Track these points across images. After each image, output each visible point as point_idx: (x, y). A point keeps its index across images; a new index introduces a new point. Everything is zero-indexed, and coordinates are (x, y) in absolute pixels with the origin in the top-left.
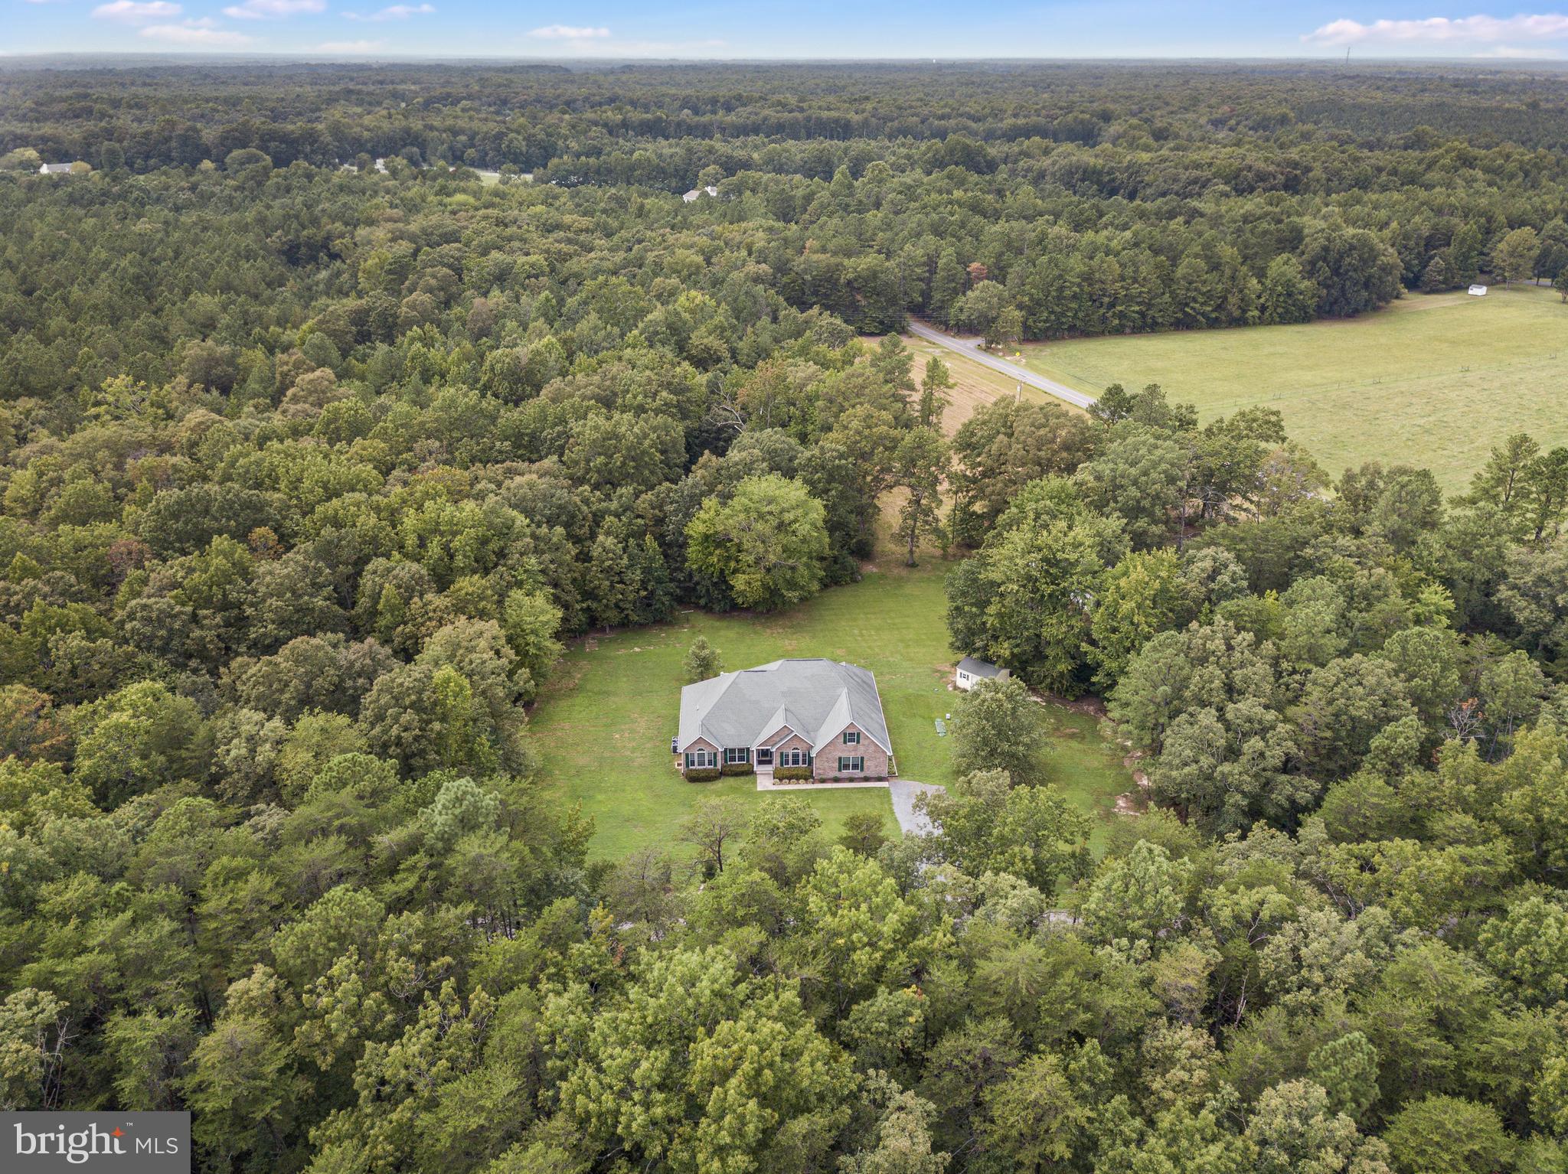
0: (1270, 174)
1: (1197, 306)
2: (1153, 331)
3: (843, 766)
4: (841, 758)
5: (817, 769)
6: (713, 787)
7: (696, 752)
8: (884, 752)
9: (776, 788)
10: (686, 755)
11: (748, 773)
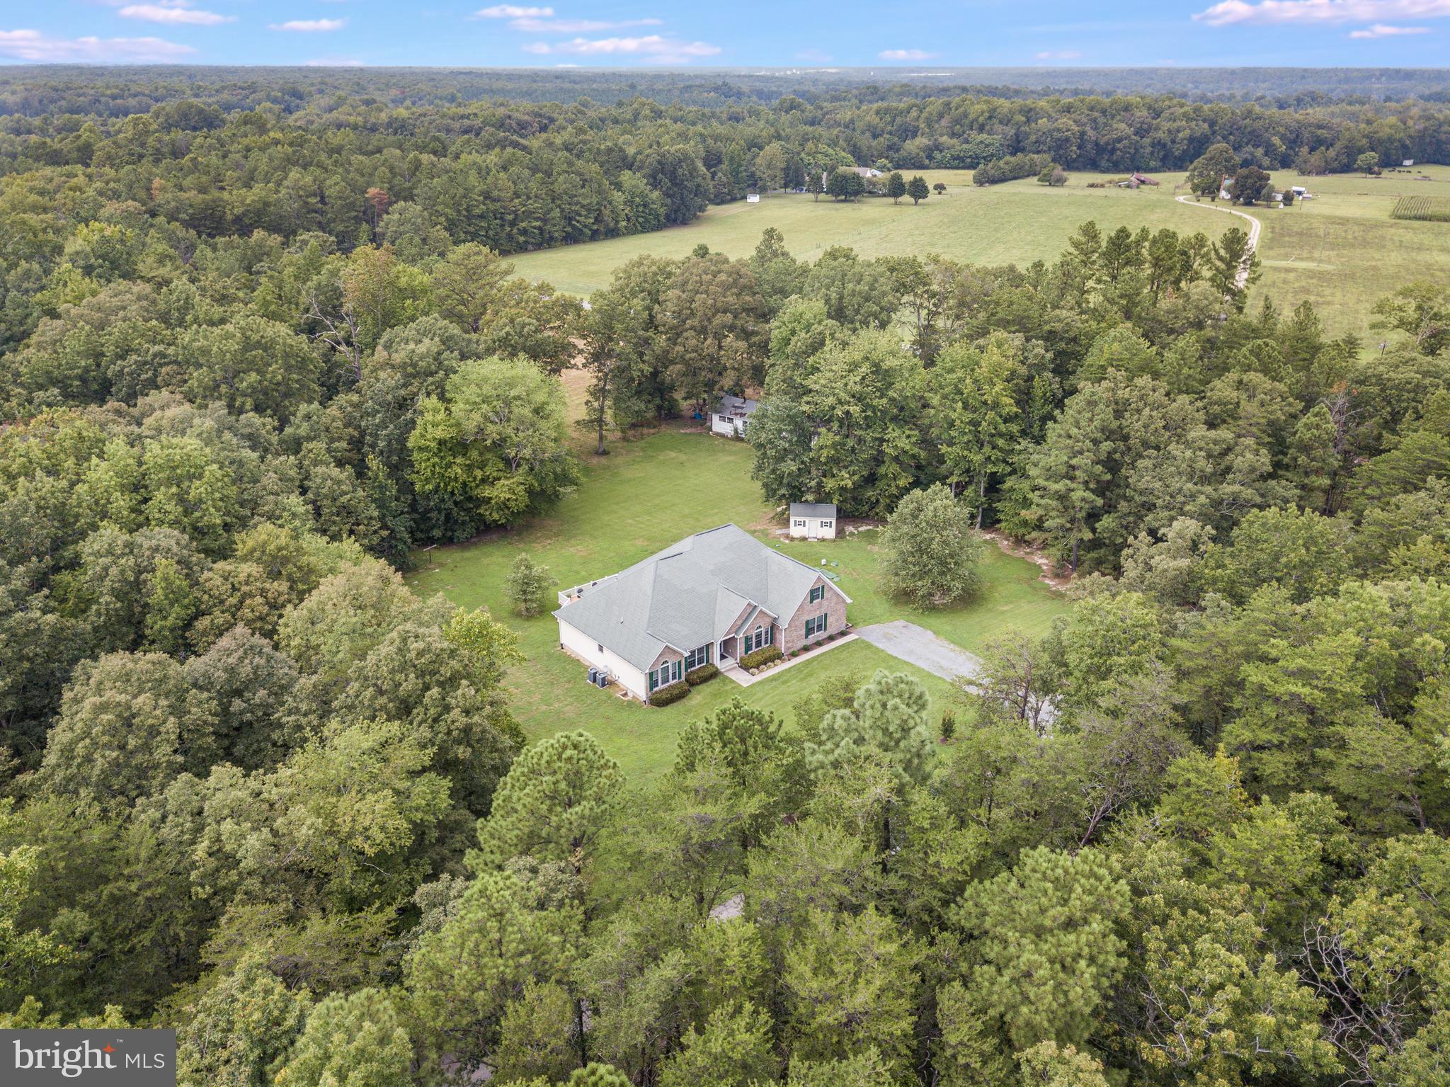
0: (527, 122)
1: (582, 219)
2: (550, 247)
3: (809, 631)
4: (807, 622)
5: (786, 642)
6: (693, 702)
7: (660, 668)
8: (844, 601)
9: (759, 677)
10: (651, 675)
11: (715, 674)
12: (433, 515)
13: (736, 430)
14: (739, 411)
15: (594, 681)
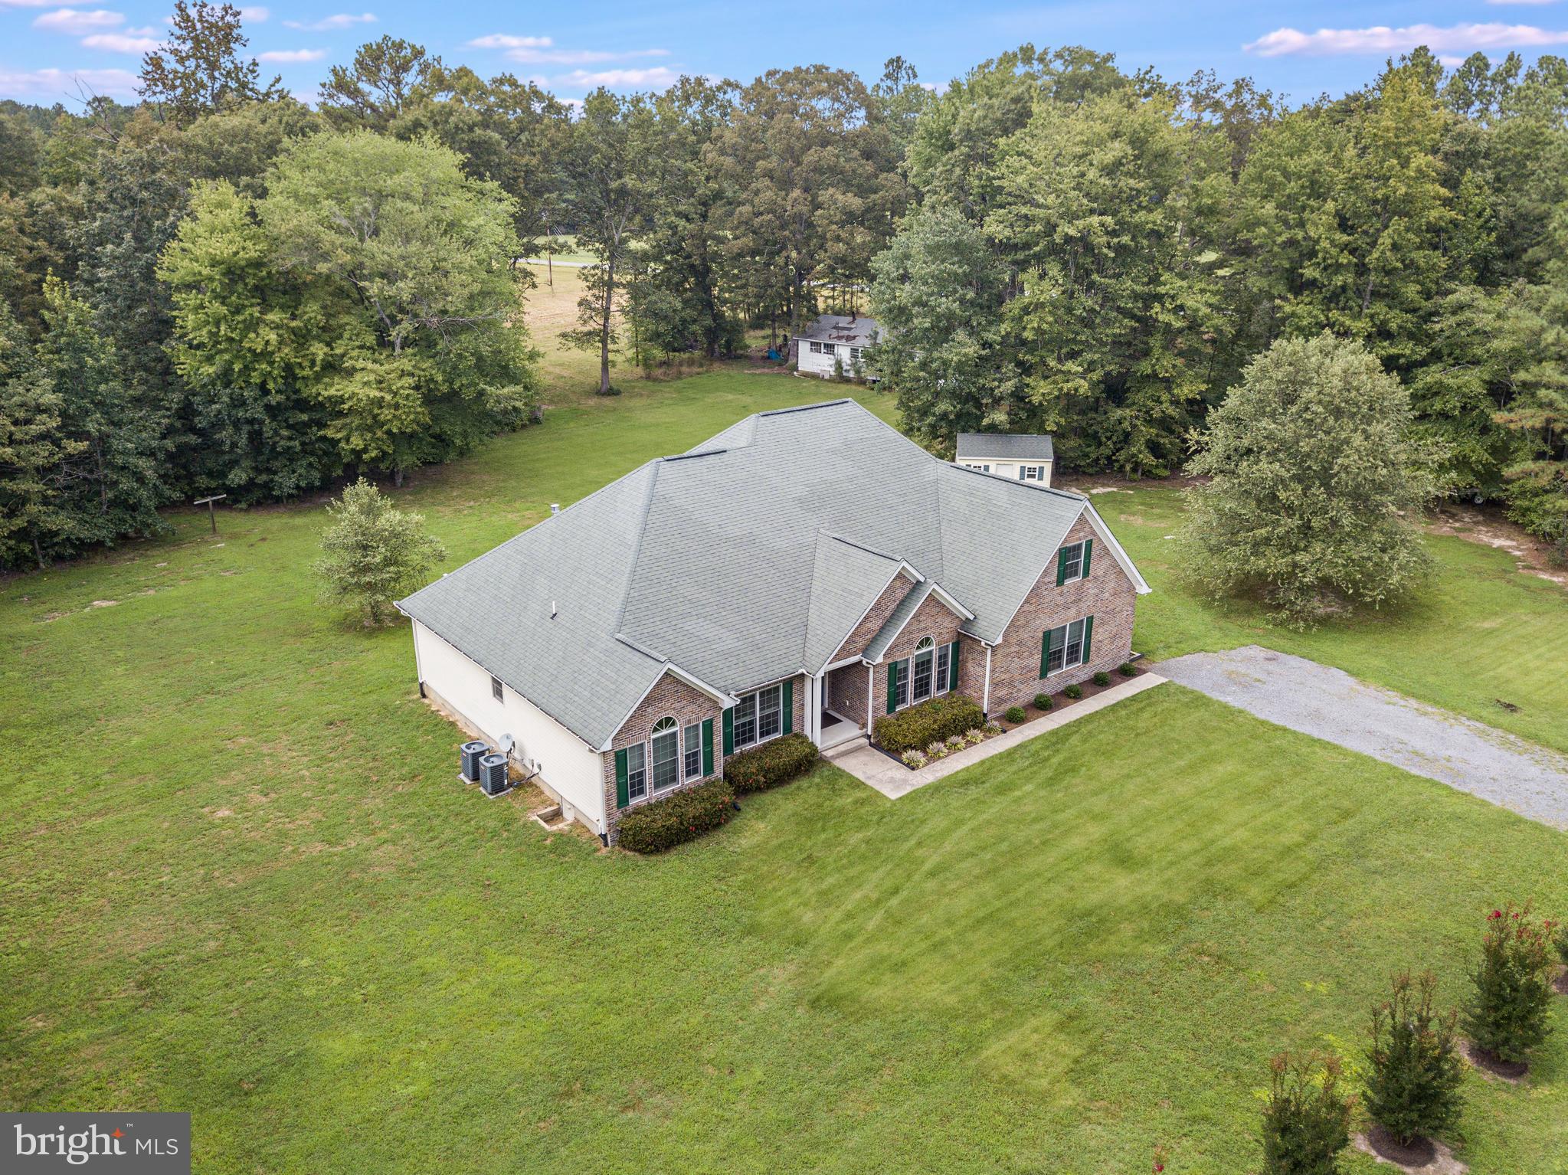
3: (1051, 660)
4: (1047, 636)
5: (995, 685)
6: (746, 841)
7: (648, 739)
8: (1131, 589)
9: (928, 775)
10: (621, 758)
11: (809, 763)
12: (225, 435)
13: (839, 365)
14: (846, 333)
15: (476, 777)
